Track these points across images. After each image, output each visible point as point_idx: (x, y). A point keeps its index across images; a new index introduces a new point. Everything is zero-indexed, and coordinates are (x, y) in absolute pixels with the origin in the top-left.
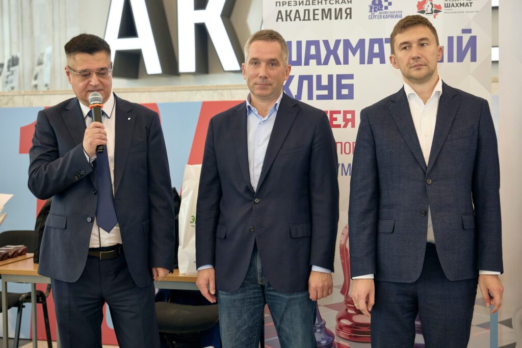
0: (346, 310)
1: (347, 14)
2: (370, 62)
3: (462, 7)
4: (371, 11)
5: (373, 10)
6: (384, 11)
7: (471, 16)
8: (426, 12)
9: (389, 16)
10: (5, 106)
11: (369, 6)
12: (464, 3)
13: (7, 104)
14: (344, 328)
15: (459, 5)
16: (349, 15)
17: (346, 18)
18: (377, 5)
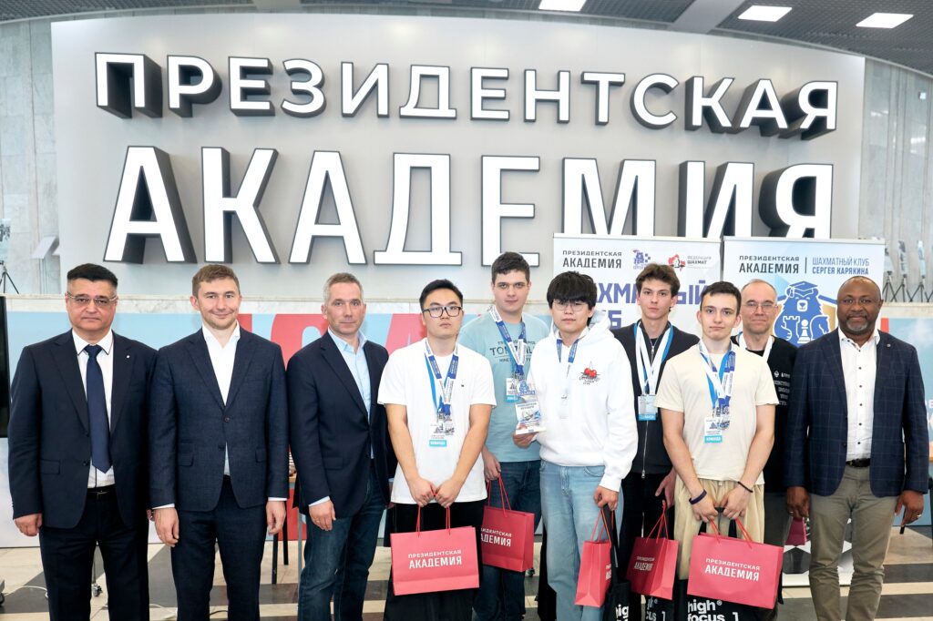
1: (618, 264)
3: (699, 264)
5: (636, 262)
6: (644, 263)
7: (705, 271)
10: (164, 312)
11: (633, 259)
12: (700, 261)
13: (166, 308)
15: (697, 262)
17: (617, 267)
18: (639, 257)
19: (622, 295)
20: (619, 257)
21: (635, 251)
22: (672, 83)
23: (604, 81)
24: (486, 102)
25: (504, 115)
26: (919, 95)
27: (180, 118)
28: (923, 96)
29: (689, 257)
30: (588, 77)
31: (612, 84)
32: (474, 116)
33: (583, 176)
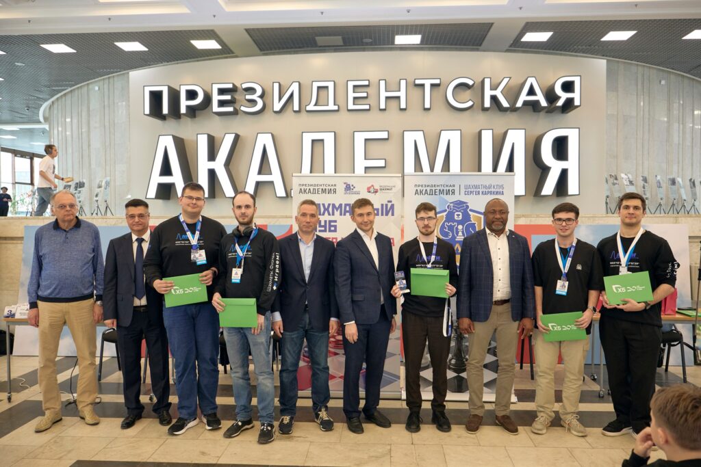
3: (388, 190)
4: (345, 190)
8: (371, 192)
15: (386, 189)
16: (335, 192)
17: (333, 194)
18: (348, 188)
19: (337, 211)
21: (345, 184)
22: (470, 82)
23: (427, 83)
24: (356, 100)
25: (367, 107)
26: (660, 82)
27: (189, 119)
28: (663, 82)
29: (380, 186)
30: (418, 82)
31: (432, 85)
32: (349, 108)
33: (415, 141)
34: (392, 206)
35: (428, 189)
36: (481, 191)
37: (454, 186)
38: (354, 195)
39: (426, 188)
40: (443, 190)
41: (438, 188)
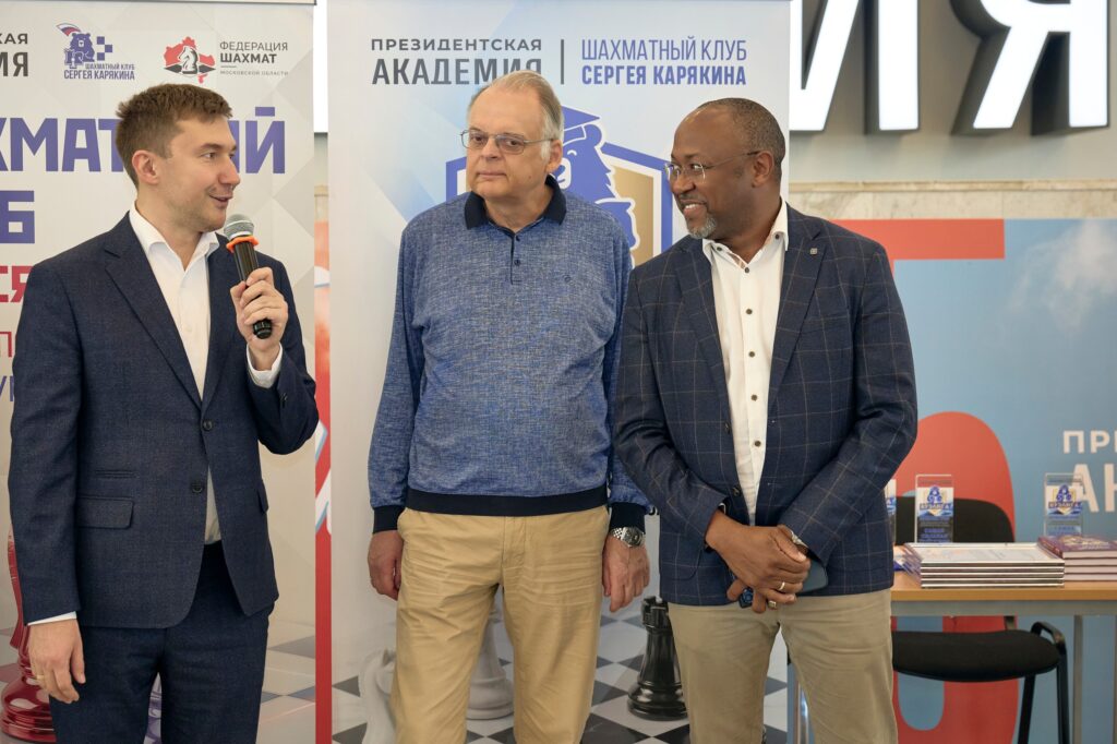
0: (24, 679)
1: (19, 66)
2: (69, 167)
3: (256, 63)
4: (69, 62)
5: (73, 60)
6: (97, 62)
7: (274, 81)
8: (183, 70)
9: (107, 73)
11: (66, 51)
12: (258, 56)
14: (19, 717)
15: (249, 59)
16: (23, 67)
17: (16, 74)
18: (81, 49)
19: (34, 150)
20: (22, 48)
21: (66, 31)
29: (224, 45)
34: (278, 130)
35: (430, 57)
36: (650, 65)
37: (537, 45)
38: (108, 83)
39: (421, 53)
40: (493, 62)
41: (472, 55)
